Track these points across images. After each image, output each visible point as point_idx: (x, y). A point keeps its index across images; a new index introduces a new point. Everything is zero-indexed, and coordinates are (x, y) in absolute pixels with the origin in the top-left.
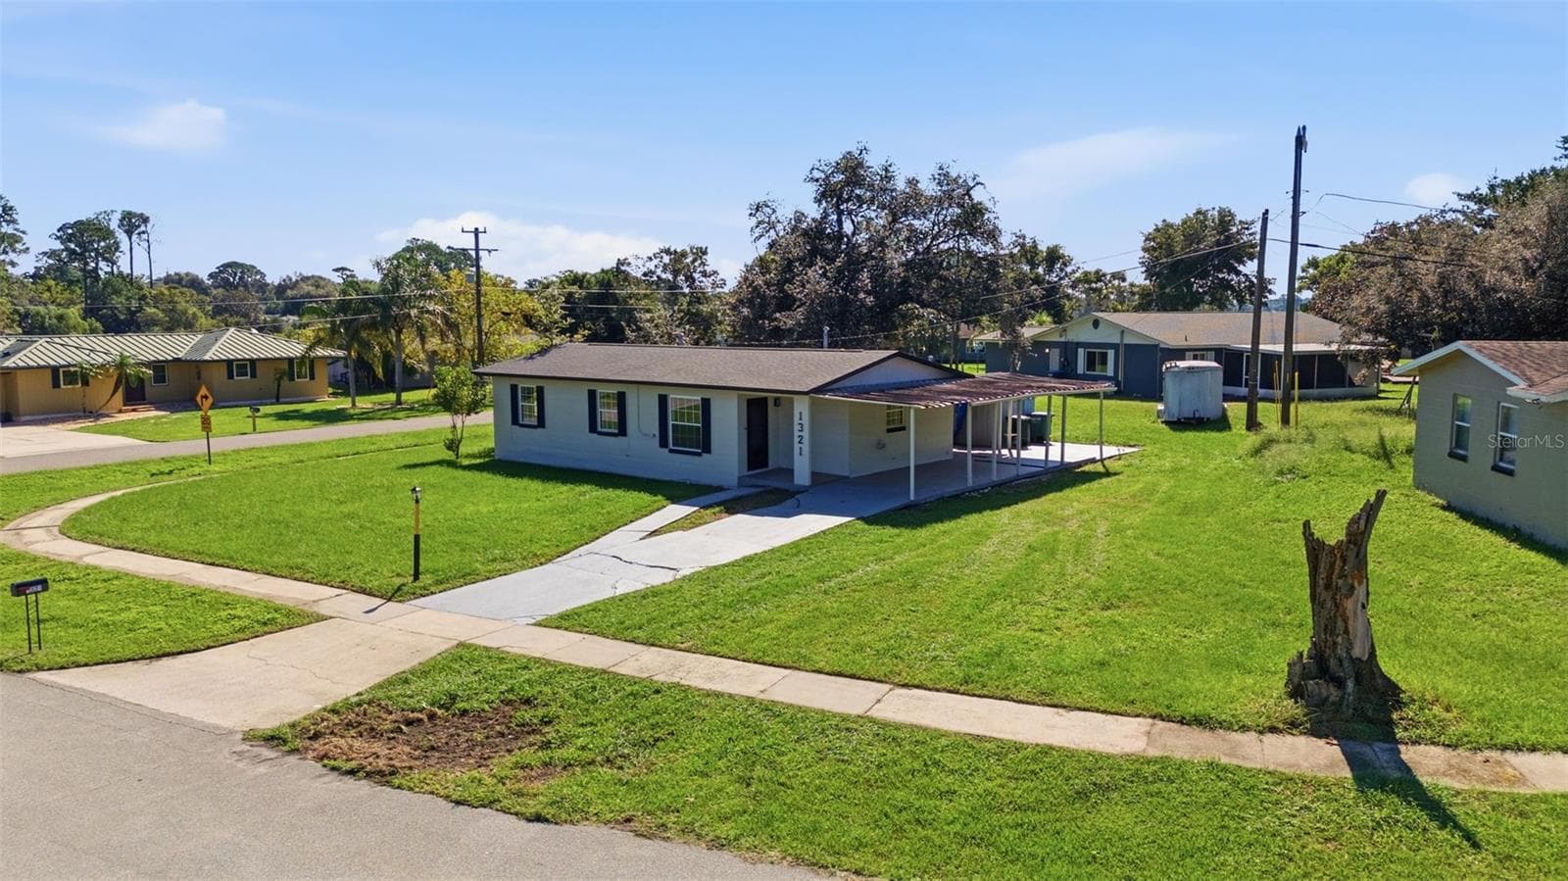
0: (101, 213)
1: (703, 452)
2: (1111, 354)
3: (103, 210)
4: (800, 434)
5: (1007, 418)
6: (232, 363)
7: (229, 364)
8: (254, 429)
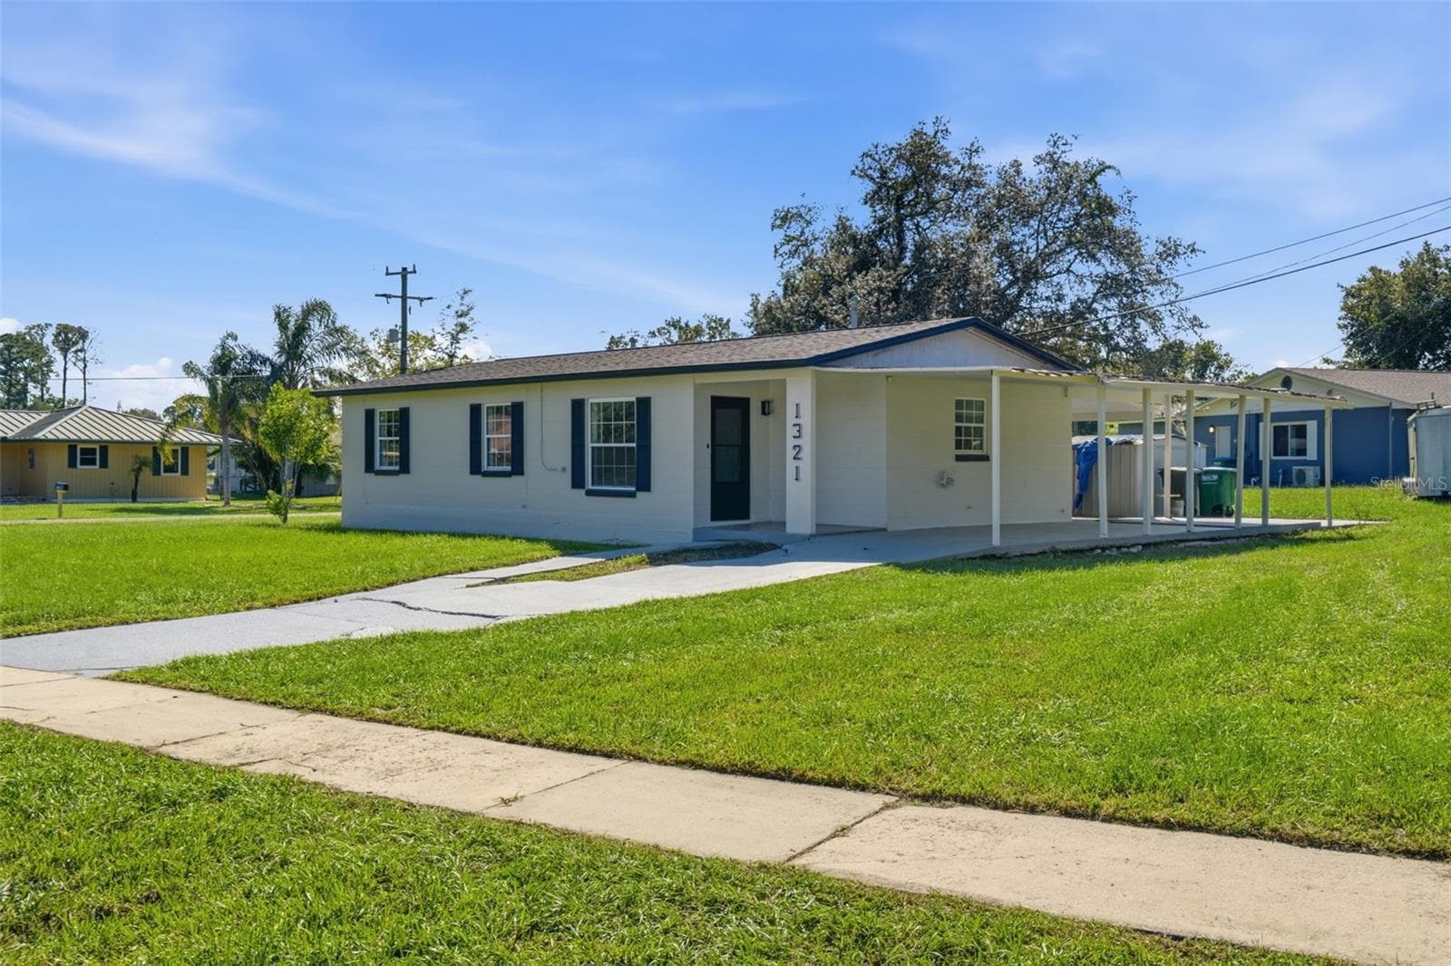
0: (34, 327)
1: (638, 490)
2: (1312, 426)
3: (35, 324)
4: (797, 442)
5: (1162, 473)
6: (76, 446)
7: (72, 446)
8: (60, 516)
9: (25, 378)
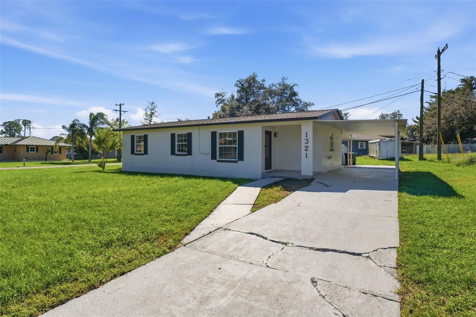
1: (238, 160)
3: (17, 119)
4: (307, 145)
6: (29, 147)
7: (27, 147)
8: (24, 166)
9: (15, 131)
